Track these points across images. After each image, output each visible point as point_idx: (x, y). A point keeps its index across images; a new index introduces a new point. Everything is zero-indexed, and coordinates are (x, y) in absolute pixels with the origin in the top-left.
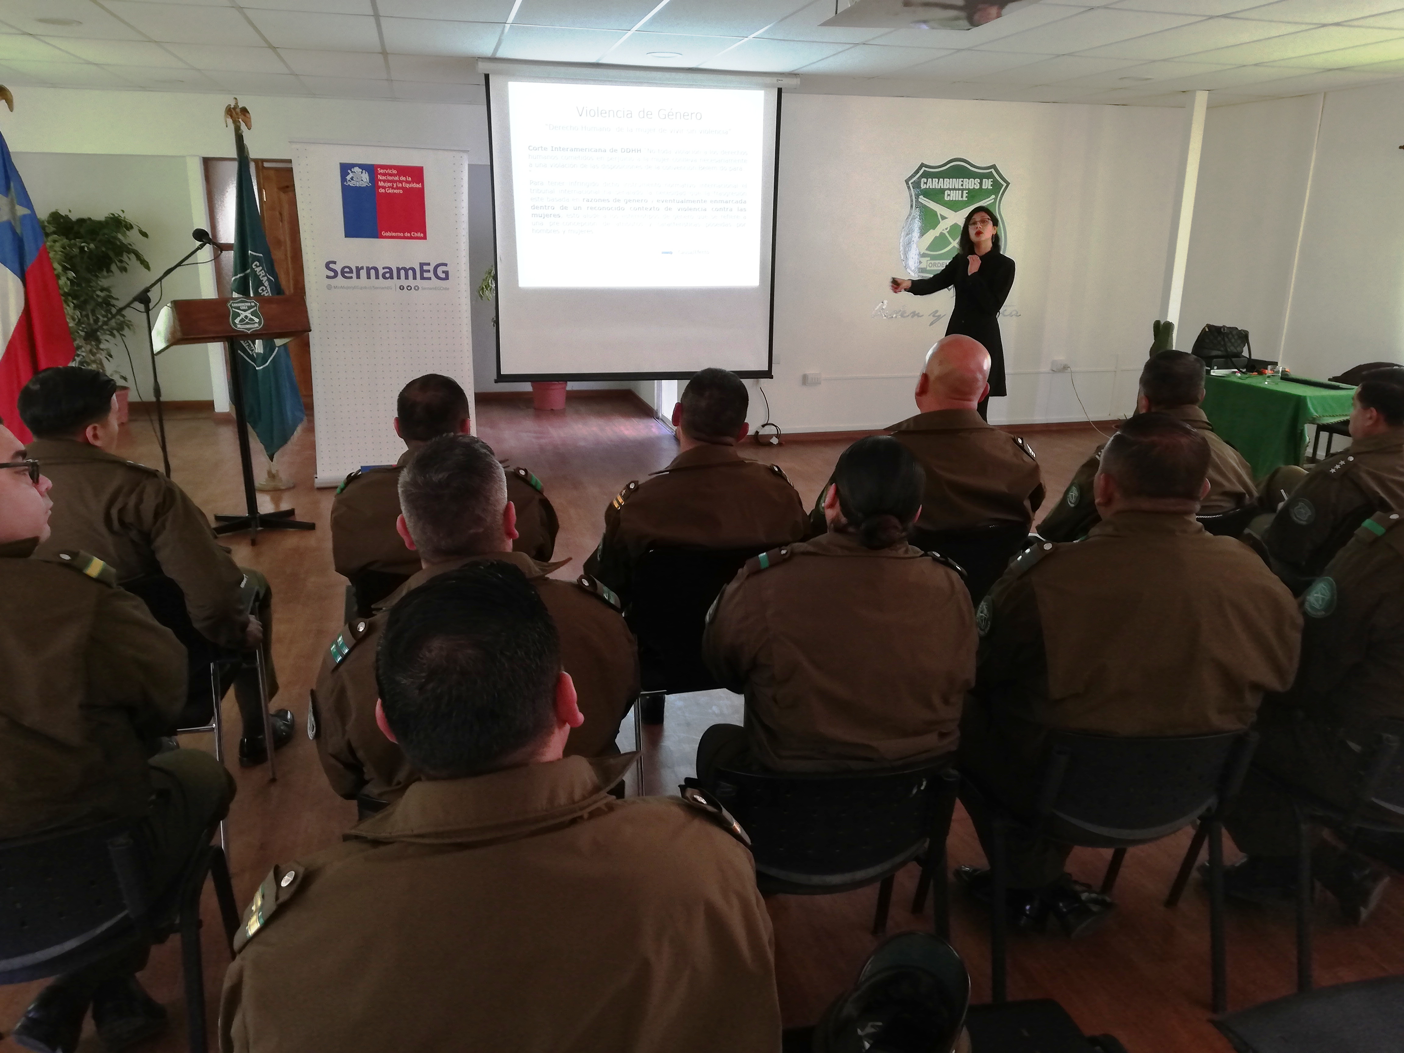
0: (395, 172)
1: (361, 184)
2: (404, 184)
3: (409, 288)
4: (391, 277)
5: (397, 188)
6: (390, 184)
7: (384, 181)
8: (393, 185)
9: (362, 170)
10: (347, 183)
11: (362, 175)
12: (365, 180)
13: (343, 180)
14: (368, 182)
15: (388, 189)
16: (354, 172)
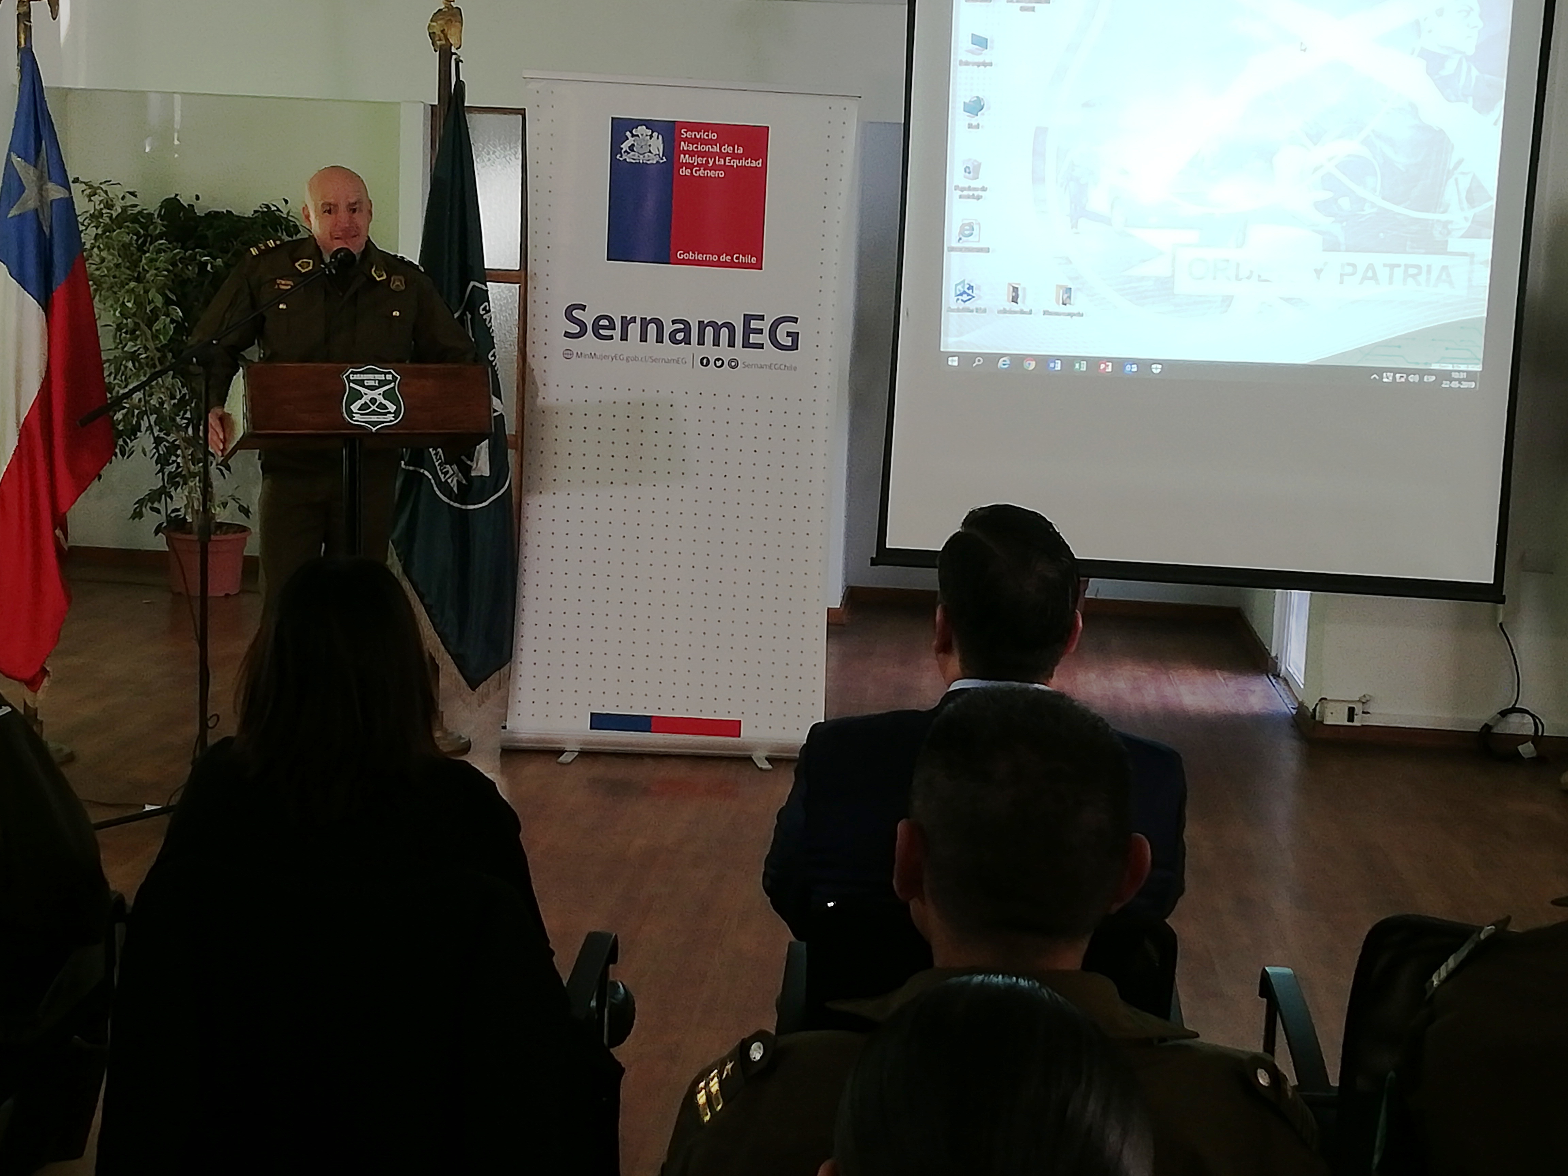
0: (714, 136)
1: (646, 158)
2: (727, 161)
3: (719, 363)
4: (687, 341)
5: (715, 168)
6: (700, 160)
7: (692, 154)
8: (707, 161)
9: (652, 132)
10: (621, 157)
11: (650, 142)
12: (656, 152)
13: (615, 149)
14: (661, 155)
15: (698, 168)
16: (638, 136)
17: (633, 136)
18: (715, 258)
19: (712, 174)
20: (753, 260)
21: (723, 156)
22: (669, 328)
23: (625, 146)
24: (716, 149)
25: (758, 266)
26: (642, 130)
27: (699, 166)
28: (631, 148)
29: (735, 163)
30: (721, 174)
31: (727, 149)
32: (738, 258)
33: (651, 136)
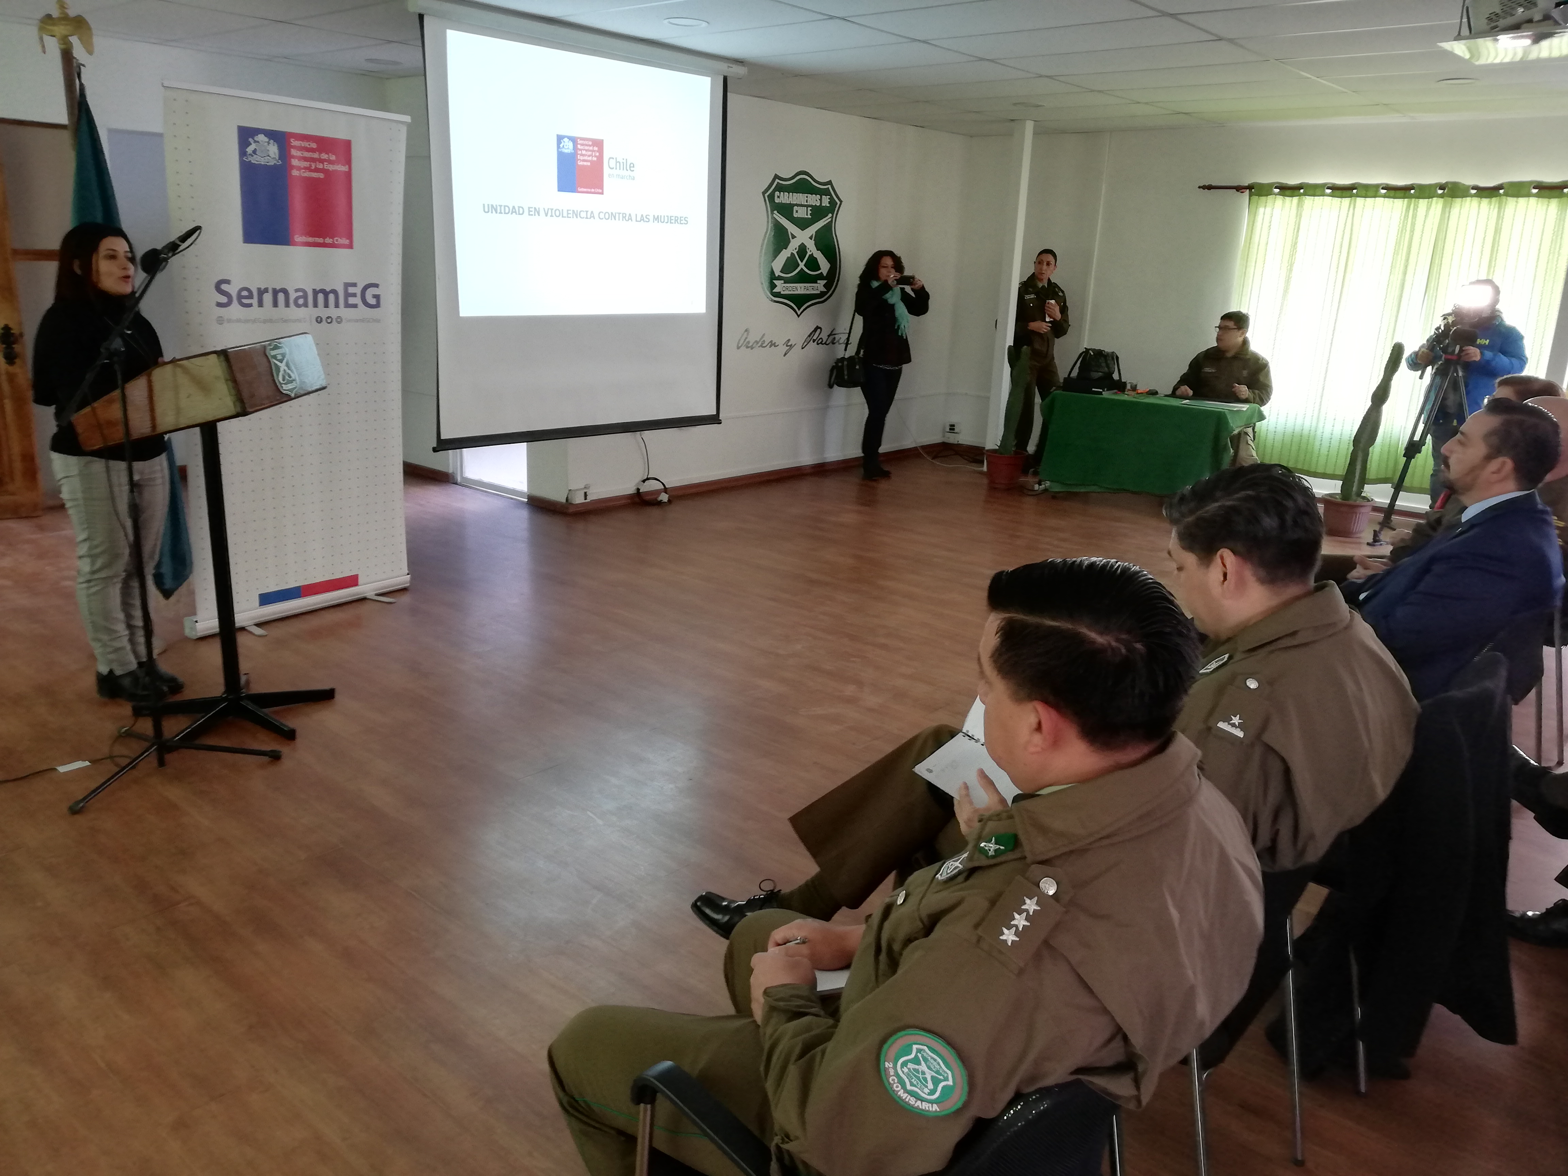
1: (266, 161)
2: (325, 165)
7: (300, 159)
8: (311, 165)
9: (269, 140)
10: (247, 158)
11: (269, 148)
12: (272, 156)
13: (243, 153)
14: (277, 159)
15: (304, 171)
16: (258, 142)
17: (255, 142)
18: (321, 240)
19: (315, 175)
20: (347, 242)
21: (322, 161)
22: (293, 295)
23: (249, 150)
24: (316, 155)
25: (350, 246)
26: (261, 138)
27: (305, 168)
28: (255, 152)
29: (331, 168)
30: (321, 176)
31: (324, 156)
32: (337, 241)
33: (269, 143)
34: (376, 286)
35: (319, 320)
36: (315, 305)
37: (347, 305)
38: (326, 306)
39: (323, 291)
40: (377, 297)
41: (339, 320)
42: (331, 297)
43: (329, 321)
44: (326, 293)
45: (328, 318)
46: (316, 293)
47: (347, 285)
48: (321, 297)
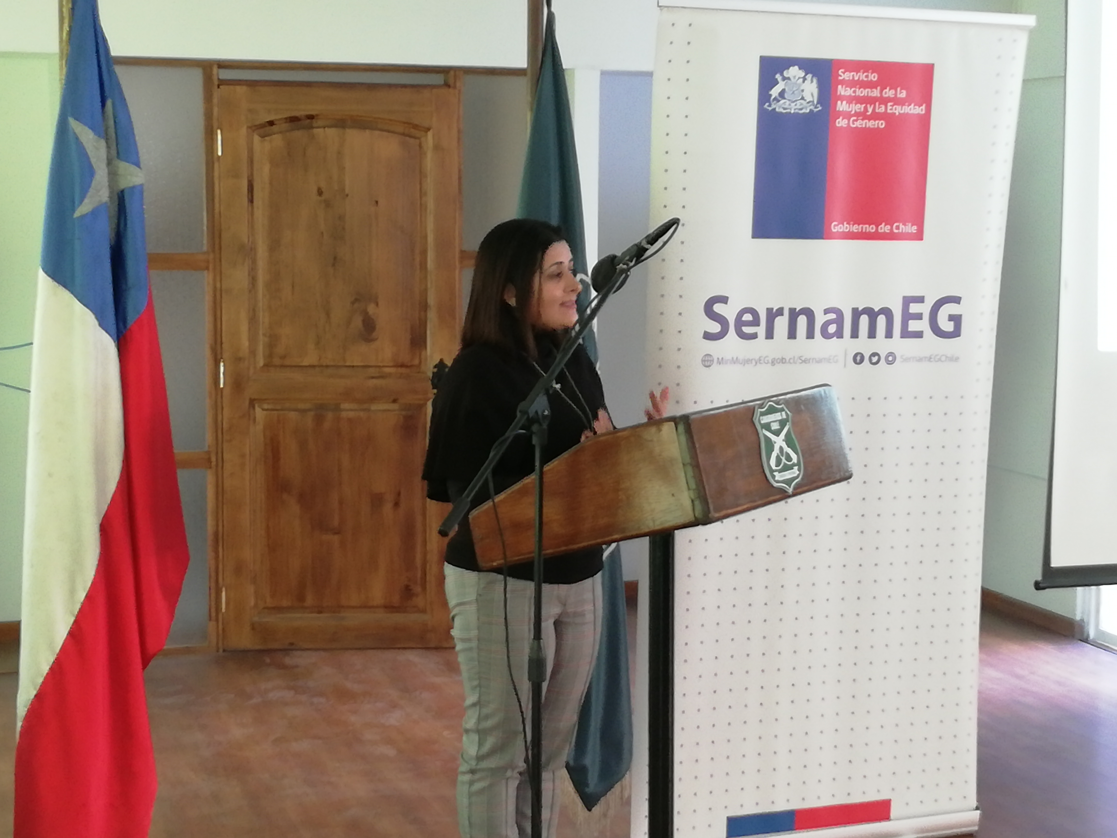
1: (798, 107)
2: (889, 108)
4: (839, 334)
5: (875, 116)
6: (859, 108)
7: (851, 100)
8: (866, 109)
9: (806, 75)
10: (770, 106)
11: (804, 86)
12: (809, 98)
13: (764, 97)
14: (815, 102)
15: (855, 118)
16: (789, 78)
17: (784, 79)
18: (871, 229)
19: (871, 124)
20: (914, 229)
21: (884, 101)
22: (820, 319)
23: (775, 92)
24: (876, 93)
25: (919, 236)
26: (794, 72)
27: (857, 114)
28: (782, 94)
29: (898, 110)
30: (881, 124)
31: (889, 93)
32: (898, 228)
33: (804, 79)
34: (956, 300)
35: (858, 359)
36: (855, 335)
37: (906, 334)
38: (872, 334)
39: (869, 312)
40: (956, 319)
41: (891, 359)
42: (881, 321)
43: (875, 359)
44: (872, 314)
45: (874, 354)
46: (857, 314)
47: (908, 301)
48: (864, 320)
